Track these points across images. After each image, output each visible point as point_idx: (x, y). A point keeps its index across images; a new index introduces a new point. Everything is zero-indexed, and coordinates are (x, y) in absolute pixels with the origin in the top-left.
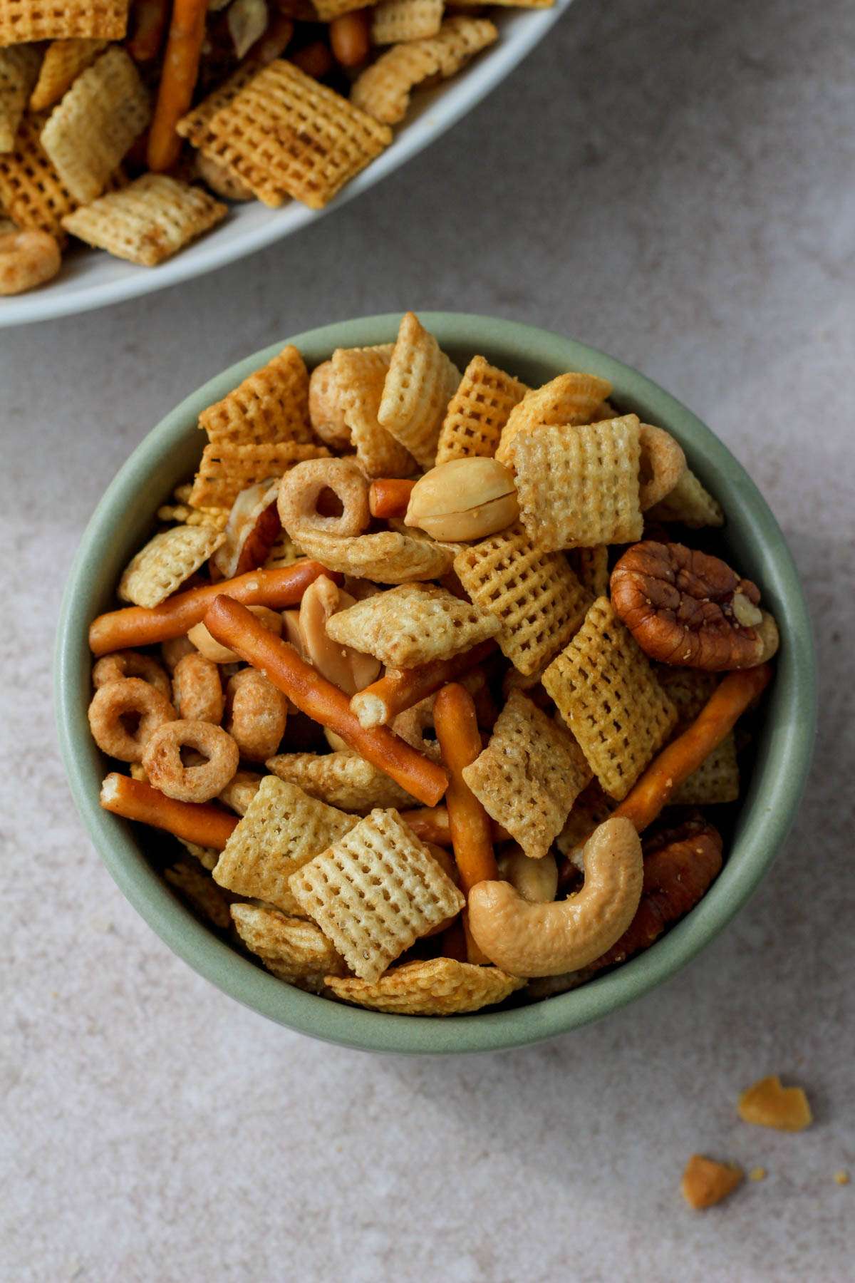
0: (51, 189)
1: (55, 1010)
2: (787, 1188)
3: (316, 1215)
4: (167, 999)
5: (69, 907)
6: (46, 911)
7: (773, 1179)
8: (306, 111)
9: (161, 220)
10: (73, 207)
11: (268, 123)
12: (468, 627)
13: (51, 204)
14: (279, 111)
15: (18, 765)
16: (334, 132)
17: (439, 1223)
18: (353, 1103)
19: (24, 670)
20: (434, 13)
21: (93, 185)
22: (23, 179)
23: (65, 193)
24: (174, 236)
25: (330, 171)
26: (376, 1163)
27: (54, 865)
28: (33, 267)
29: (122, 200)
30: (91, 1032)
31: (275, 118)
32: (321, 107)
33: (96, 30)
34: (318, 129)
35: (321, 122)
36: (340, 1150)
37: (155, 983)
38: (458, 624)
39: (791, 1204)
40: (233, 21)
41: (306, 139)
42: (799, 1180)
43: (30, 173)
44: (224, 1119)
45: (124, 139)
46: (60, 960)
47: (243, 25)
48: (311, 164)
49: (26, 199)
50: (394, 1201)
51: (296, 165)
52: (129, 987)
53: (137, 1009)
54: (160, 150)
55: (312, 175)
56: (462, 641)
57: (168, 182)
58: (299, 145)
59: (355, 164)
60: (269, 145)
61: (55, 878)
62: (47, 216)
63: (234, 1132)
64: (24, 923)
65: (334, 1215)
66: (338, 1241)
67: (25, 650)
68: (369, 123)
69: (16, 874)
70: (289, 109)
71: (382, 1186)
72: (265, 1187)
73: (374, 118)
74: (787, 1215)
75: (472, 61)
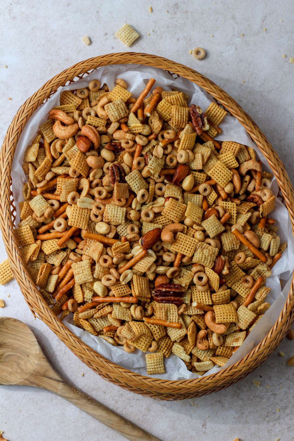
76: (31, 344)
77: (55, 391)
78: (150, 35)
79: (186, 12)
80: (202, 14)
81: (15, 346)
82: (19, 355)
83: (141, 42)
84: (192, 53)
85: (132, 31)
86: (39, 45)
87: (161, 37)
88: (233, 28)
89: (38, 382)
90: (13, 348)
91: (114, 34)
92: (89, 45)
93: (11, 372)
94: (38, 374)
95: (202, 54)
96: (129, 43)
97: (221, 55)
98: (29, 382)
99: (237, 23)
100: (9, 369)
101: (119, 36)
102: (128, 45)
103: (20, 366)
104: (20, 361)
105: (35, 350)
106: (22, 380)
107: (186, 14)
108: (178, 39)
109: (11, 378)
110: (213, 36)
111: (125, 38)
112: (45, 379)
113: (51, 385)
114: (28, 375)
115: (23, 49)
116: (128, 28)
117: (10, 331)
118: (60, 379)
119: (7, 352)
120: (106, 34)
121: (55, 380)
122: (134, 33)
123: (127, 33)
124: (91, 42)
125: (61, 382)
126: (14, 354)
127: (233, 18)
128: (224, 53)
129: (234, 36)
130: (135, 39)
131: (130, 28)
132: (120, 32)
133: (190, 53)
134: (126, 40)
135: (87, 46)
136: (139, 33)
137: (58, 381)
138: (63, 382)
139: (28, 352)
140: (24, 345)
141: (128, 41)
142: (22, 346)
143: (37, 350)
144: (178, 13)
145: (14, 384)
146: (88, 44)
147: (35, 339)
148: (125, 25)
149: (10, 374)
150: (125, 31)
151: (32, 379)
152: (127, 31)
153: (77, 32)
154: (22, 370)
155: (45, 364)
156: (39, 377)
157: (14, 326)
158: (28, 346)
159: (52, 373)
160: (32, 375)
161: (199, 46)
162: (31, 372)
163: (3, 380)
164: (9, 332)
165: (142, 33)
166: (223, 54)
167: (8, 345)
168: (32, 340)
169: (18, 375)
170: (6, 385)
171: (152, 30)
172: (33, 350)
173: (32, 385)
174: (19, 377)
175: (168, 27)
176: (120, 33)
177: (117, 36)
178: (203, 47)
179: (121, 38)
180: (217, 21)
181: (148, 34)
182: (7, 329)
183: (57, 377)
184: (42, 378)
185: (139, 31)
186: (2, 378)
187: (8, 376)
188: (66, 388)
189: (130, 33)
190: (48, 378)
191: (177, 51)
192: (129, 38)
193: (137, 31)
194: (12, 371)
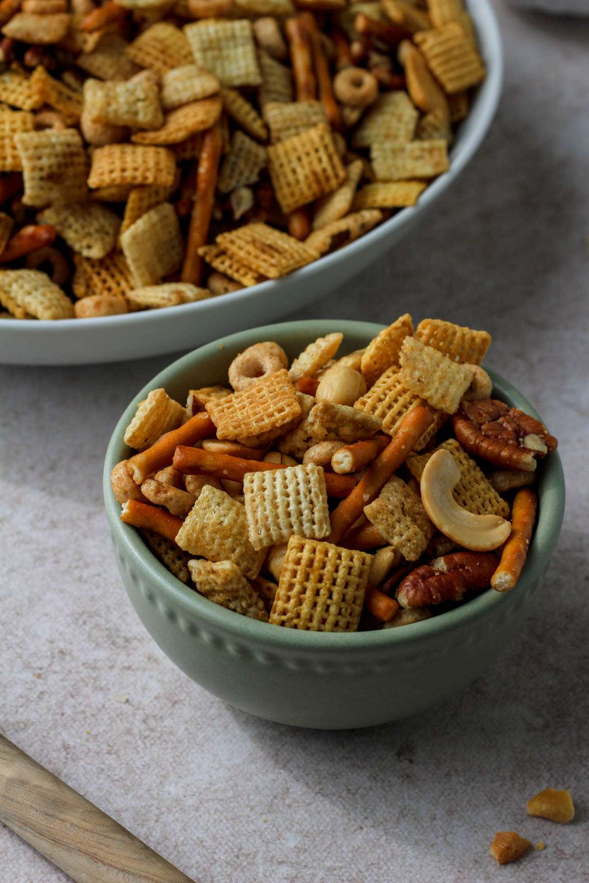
1: (87, 740)
2: (560, 854)
3: (248, 855)
4: (159, 738)
5: (101, 689)
6: (87, 691)
7: (550, 850)
11: (249, 240)
15: (77, 619)
16: (287, 246)
17: (328, 864)
18: (275, 797)
19: (85, 575)
25: (284, 262)
26: (288, 829)
27: (95, 668)
28: (111, 305)
30: (109, 753)
31: (254, 238)
33: (156, 178)
34: (276, 244)
36: (265, 821)
37: (153, 730)
39: (563, 864)
40: (234, 199)
41: (270, 246)
42: (568, 851)
44: (190, 801)
46: (93, 715)
47: (239, 203)
48: (273, 257)
49: (109, 290)
50: (299, 850)
51: (265, 257)
52: (136, 731)
53: (140, 742)
55: (273, 261)
58: (266, 249)
60: (250, 248)
61: (94, 675)
63: (197, 809)
64: (72, 696)
65: (260, 855)
66: (261, 870)
67: (87, 565)
68: (307, 248)
69: (70, 672)
71: (292, 842)
72: (215, 839)
74: (560, 870)
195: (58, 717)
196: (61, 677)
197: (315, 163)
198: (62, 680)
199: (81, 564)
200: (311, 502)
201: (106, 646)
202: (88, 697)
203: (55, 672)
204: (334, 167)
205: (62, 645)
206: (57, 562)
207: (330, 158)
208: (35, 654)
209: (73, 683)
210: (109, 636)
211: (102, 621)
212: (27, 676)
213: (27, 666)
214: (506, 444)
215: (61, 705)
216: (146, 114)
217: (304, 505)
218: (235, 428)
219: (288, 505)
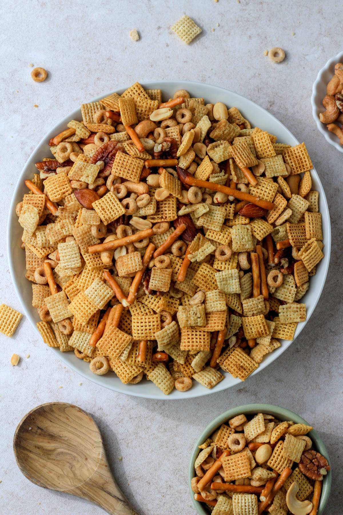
0: (191, 369)
5: (183, 502)
6: (178, 502)
8: (242, 361)
9: (212, 380)
10: (195, 372)
11: (235, 363)
12: (270, 475)
13: (191, 372)
14: (237, 360)
15: (174, 472)
16: (247, 365)
19: (176, 453)
20: (269, 342)
21: (200, 370)
22: (186, 367)
23: (193, 370)
24: (214, 383)
25: (246, 373)
27: (180, 493)
28: (188, 387)
29: (204, 373)
31: (236, 362)
32: (245, 360)
33: (204, 349)
34: (244, 365)
35: (245, 363)
38: (268, 474)
40: (230, 341)
41: (242, 367)
43: (187, 366)
45: (206, 361)
46: (181, 512)
48: (242, 372)
49: (186, 371)
51: (240, 372)
54: (212, 363)
55: (243, 375)
56: (269, 477)
57: (213, 370)
58: (241, 368)
59: (251, 371)
60: (235, 368)
61: (180, 496)
62: (190, 374)
64: (174, 504)
67: (177, 449)
68: (254, 363)
69: (173, 494)
70: (239, 360)
73: (255, 362)
75: (275, 350)
76: (93, 445)
77: (111, 510)
78: (214, 30)
79: (261, 3)
80: (281, 5)
81: (72, 443)
82: (75, 454)
83: (203, 39)
84: (267, 54)
85: (192, 25)
86: (73, 40)
87: (229, 34)
88: (320, 25)
89: (92, 495)
90: (69, 444)
91: (169, 28)
92: (137, 41)
93: (61, 475)
94: (94, 484)
95: (281, 55)
96: (189, 40)
97: (304, 58)
98: (81, 493)
99: (325, 18)
100: (59, 470)
101: (176, 31)
102: (187, 42)
103: (73, 469)
104: (75, 463)
105: (97, 453)
106: (73, 488)
107: (261, 6)
108: (250, 37)
109: (59, 482)
110: (295, 34)
111: (184, 33)
112: (103, 493)
113: (108, 502)
114: (82, 484)
115: (53, 44)
116: (188, 21)
117: (71, 422)
118: (120, 497)
119: (61, 448)
120: (159, 28)
121: (115, 497)
122: (195, 28)
123: (186, 27)
124: (140, 37)
125: (121, 500)
126: (69, 452)
127: (320, 12)
128: (307, 55)
129: (321, 34)
130: (196, 35)
131: (191, 21)
132: (177, 25)
133: (266, 54)
134: (184, 35)
135: (135, 43)
136: (201, 28)
137: (118, 498)
138: (124, 502)
139: (87, 454)
140: (83, 444)
141: (187, 38)
142: (81, 444)
143: (99, 454)
144: (250, 4)
145: (62, 490)
146: (136, 39)
147: (100, 440)
148: (184, 16)
149: (59, 477)
150: (184, 25)
151: (85, 490)
152: (187, 25)
153: (123, 24)
154: (75, 474)
155: (106, 474)
156: (95, 488)
157: (78, 417)
158: (89, 446)
159: (112, 488)
160: (87, 484)
161: (277, 46)
162: (87, 480)
163: (48, 482)
164: (68, 423)
165: (205, 28)
166: (307, 57)
167: (63, 440)
168: (96, 440)
169: (68, 480)
170: (51, 490)
171: (217, 25)
172: (94, 453)
173: (84, 497)
174: (70, 483)
175: (238, 21)
176: (177, 27)
177: (174, 30)
178: (281, 47)
179: (178, 33)
180: (300, 15)
181: (212, 29)
182: (68, 419)
183: (118, 494)
184: (98, 490)
185: (201, 25)
186: (48, 480)
187: (56, 480)
188: (126, 510)
189: (190, 27)
190: (105, 492)
191: (249, 51)
192: (188, 33)
193: (199, 26)
194: (62, 473)
195: (170, 513)
196: (170, 496)
197: (259, 328)
198: (170, 498)
199: (174, 448)
200: (253, 508)
201: (184, 483)
202: (178, 505)
203: (168, 495)
204: (265, 330)
205: (170, 483)
206: (167, 447)
207: (264, 326)
208: (161, 487)
209: (174, 499)
210: (185, 480)
211: (182, 473)
212: (159, 496)
213: (159, 492)
214: (314, 473)
215: (170, 508)
216: (201, 323)
217: (251, 510)
218: (230, 477)
219: (246, 509)
